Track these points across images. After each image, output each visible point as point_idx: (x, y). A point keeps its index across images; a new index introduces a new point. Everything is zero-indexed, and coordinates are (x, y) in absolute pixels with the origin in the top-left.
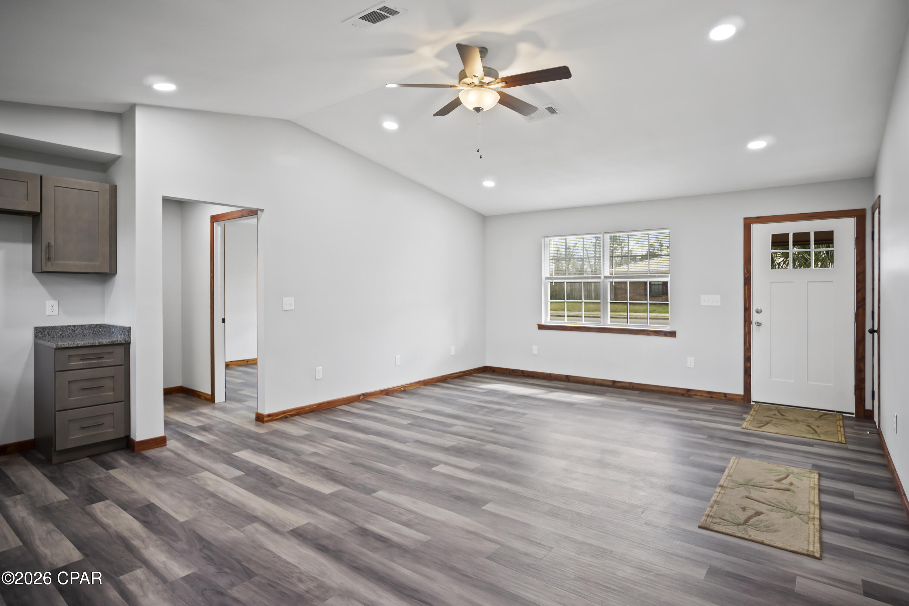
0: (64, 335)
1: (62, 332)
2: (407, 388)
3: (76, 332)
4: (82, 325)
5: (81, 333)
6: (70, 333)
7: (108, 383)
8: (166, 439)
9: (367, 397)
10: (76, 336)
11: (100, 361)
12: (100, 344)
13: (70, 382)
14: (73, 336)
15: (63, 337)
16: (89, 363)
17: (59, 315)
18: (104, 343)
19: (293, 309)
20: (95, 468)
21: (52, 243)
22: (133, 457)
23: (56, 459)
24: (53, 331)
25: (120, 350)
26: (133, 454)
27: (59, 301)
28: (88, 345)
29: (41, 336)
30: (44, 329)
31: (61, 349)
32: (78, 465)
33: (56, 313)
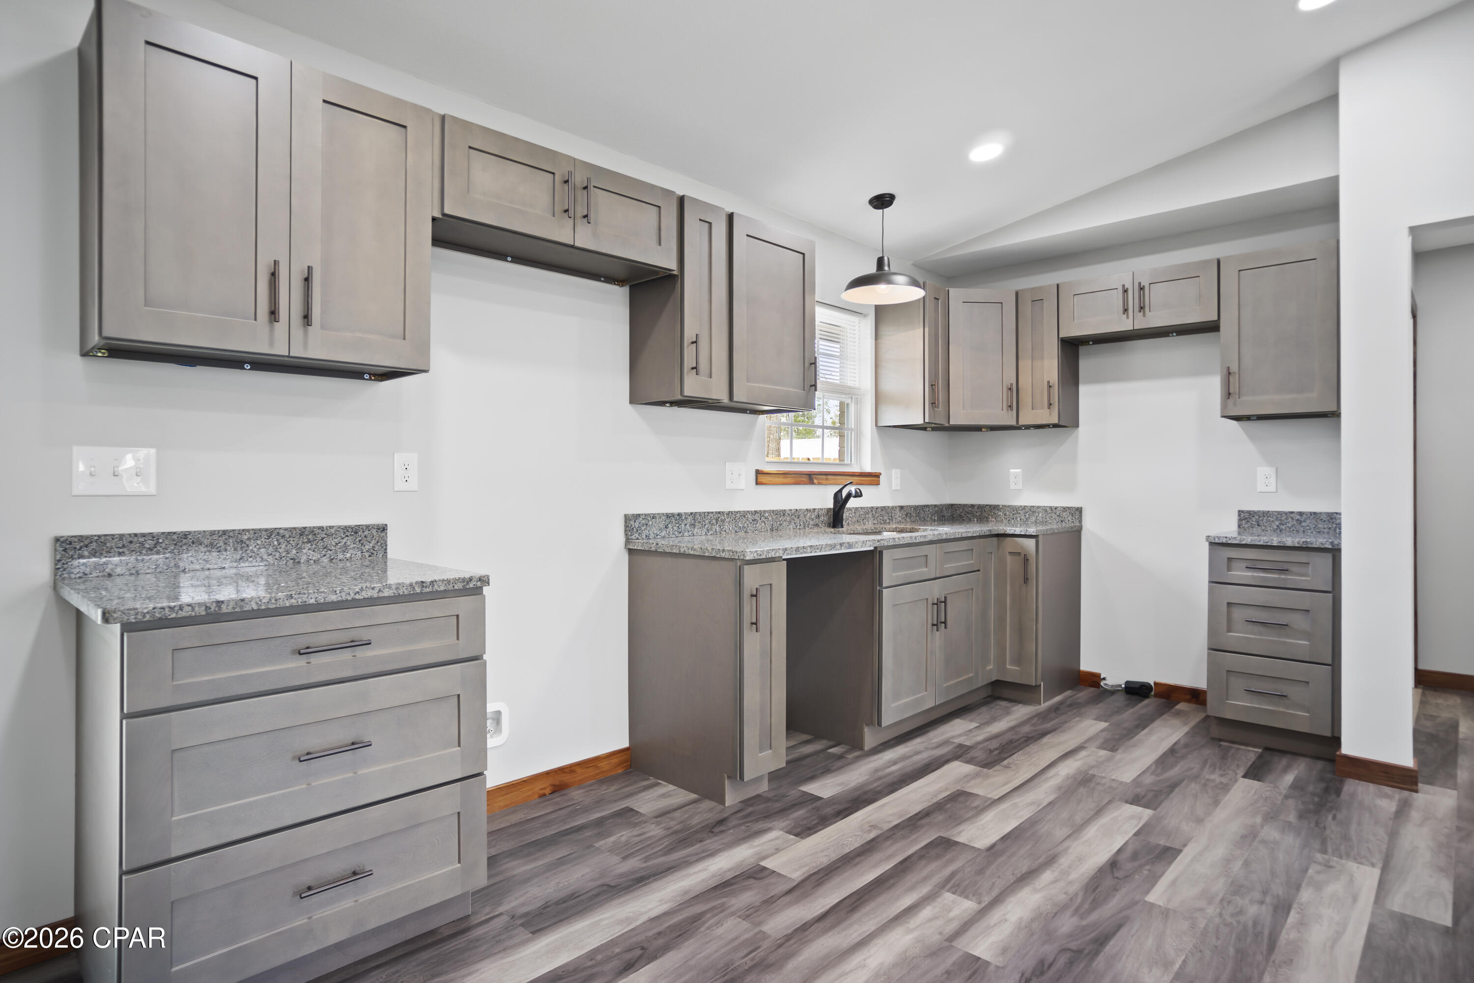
0: (1283, 527)
1: (1279, 521)
3: (1303, 524)
4: (1314, 513)
5: (1312, 526)
6: (1293, 526)
7: (1300, 621)
8: (1415, 777)
11: (1283, 577)
12: (1283, 545)
13: (1230, 604)
14: (1298, 531)
15: (1280, 530)
16: (1262, 577)
17: (1276, 492)
18: (1290, 544)
20: (1238, 766)
21: (1234, 368)
22: (1322, 779)
23: (1215, 731)
24: (1265, 518)
25: (1323, 562)
26: (1329, 776)
27: (1277, 469)
28: (1261, 543)
29: (1246, 526)
30: (1250, 514)
31: (1216, 545)
32: (1232, 751)
33: (1272, 488)
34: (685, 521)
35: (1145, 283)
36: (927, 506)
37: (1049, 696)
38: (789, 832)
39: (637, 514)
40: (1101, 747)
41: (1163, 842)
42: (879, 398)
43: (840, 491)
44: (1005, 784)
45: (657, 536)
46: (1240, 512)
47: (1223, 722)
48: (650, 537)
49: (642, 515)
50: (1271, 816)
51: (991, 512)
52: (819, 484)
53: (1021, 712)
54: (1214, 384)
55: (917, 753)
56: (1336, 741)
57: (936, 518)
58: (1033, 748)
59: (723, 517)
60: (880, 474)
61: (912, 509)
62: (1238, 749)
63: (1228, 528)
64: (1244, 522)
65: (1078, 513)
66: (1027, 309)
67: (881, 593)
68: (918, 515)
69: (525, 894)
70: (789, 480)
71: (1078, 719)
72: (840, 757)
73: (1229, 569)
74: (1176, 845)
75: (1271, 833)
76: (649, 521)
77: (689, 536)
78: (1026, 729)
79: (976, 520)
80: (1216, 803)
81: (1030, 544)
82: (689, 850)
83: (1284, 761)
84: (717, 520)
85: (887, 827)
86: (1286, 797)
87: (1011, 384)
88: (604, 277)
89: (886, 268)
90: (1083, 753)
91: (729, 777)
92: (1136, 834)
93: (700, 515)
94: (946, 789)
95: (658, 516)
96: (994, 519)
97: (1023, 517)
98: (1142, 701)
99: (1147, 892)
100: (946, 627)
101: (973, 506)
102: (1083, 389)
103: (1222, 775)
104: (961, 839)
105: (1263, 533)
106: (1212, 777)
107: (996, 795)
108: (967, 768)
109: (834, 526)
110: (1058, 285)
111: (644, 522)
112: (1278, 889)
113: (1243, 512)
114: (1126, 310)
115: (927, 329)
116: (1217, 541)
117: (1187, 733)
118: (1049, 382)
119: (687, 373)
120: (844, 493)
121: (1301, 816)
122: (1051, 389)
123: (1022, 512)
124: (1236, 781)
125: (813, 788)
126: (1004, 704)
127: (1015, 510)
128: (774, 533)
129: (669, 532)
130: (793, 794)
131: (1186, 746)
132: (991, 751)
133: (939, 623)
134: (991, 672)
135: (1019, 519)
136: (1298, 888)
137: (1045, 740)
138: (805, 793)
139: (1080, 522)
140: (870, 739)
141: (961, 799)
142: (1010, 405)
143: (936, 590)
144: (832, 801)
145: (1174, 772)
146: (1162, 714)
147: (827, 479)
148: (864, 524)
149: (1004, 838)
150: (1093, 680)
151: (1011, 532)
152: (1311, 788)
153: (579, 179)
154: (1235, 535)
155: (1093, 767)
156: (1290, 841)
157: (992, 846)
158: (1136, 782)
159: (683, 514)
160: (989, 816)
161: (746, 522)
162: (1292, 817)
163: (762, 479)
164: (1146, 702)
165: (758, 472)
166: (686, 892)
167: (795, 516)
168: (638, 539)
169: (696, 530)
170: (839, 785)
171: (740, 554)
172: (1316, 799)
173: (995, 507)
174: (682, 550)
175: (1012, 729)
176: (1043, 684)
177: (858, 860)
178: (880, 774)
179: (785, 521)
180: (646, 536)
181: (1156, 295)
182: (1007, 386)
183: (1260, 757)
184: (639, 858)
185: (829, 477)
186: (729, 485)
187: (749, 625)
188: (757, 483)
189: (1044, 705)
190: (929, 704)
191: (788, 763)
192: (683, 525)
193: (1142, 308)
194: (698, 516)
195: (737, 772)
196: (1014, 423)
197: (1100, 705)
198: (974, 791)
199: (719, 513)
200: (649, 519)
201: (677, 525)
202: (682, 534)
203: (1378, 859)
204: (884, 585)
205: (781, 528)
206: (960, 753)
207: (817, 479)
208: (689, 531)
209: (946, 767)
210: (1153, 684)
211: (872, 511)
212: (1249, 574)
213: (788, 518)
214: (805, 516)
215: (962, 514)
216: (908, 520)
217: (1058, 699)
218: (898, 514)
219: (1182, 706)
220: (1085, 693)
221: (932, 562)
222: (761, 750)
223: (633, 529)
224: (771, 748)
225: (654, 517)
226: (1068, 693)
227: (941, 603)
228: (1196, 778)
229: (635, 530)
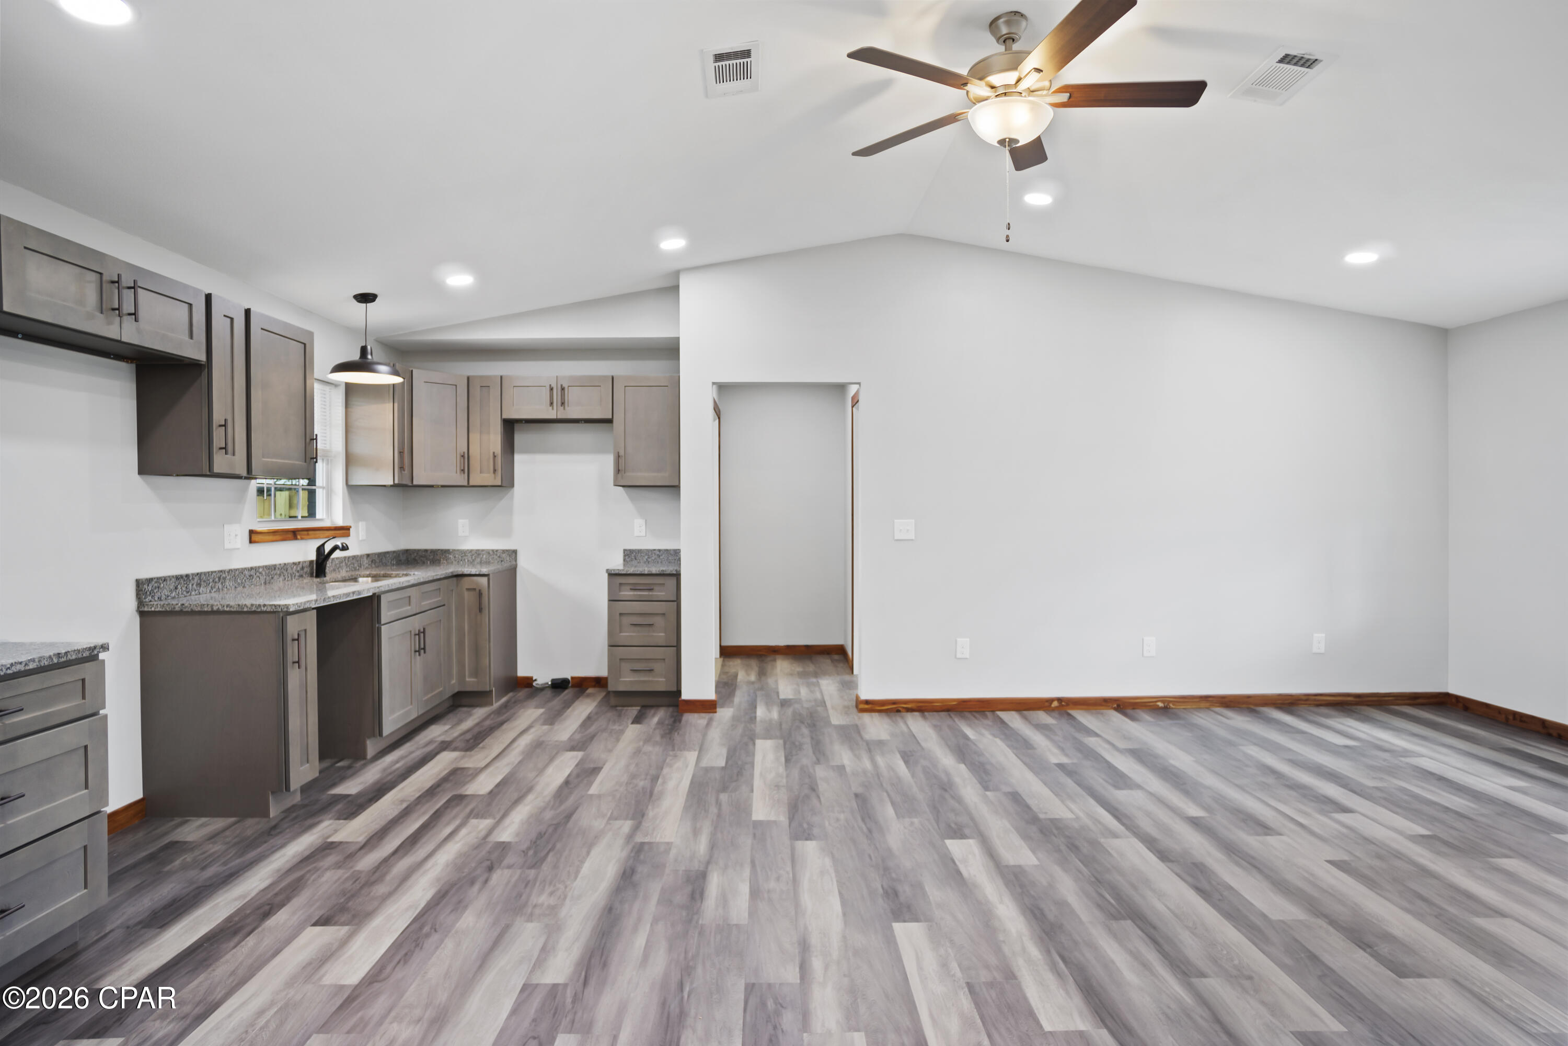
2: (1173, 705)
3: (661, 557)
4: (667, 550)
5: (666, 559)
6: (655, 559)
7: (659, 621)
8: (716, 705)
9: (1068, 705)
10: (661, 562)
11: (651, 593)
12: (650, 573)
13: (621, 614)
14: (658, 562)
15: (648, 563)
16: (639, 595)
17: (646, 536)
18: (654, 572)
19: (913, 538)
20: (628, 719)
21: (622, 453)
22: (672, 716)
23: (613, 701)
24: (639, 554)
25: (672, 582)
26: (675, 714)
27: (646, 521)
28: (638, 572)
29: (628, 560)
30: (631, 552)
31: (612, 575)
32: (623, 712)
33: (643, 534)
34: (192, 581)
35: (565, 385)
36: (388, 553)
37: (499, 697)
38: (339, 819)
39: (150, 579)
40: (544, 724)
41: (592, 766)
42: (350, 460)
43: (323, 545)
44: (486, 758)
45: (168, 597)
46: (625, 550)
47: (619, 694)
48: (162, 599)
49: (155, 578)
50: (647, 740)
51: (442, 555)
52: (302, 539)
53: (479, 713)
54: (608, 461)
55: (411, 753)
56: (679, 692)
57: (395, 563)
58: (497, 733)
59: (224, 575)
60: (351, 527)
61: (377, 556)
62: (627, 710)
63: (617, 563)
64: (627, 557)
65: (514, 554)
66: (476, 391)
67: (379, 630)
68: (381, 561)
69: (123, 914)
70: (277, 537)
71: (522, 710)
72: (349, 767)
73: (620, 591)
74: (600, 765)
75: (648, 748)
76: (160, 584)
77: (196, 595)
78: (488, 723)
79: (429, 562)
80: (618, 740)
81: (484, 580)
82: (259, 850)
83: (652, 711)
84: (219, 578)
85: (413, 799)
86: (655, 729)
87: (464, 453)
88: (113, 355)
89: (369, 357)
90: (532, 730)
91: (273, 793)
92: (577, 765)
93: (205, 575)
94: (445, 769)
95: (168, 579)
96: (445, 561)
97: (470, 559)
98: (563, 692)
99: (588, 790)
100: (425, 652)
101: (426, 551)
102: (518, 458)
103: (619, 726)
104: (468, 793)
105: (638, 565)
106: (614, 727)
107: (483, 764)
108: (455, 754)
109: (317, 576)
110: (501, 377)
111: (156, 585)
112: (653, 772)
113: (626, 550)
114: (552, 404)
115: (396, 405)
116: (613, 572)
117: (597, 706)
118: (494, 453)
119: (216, 453)
120: (328, 548)
121: (663, 737)
122: (496, 458)
123: (469, 555)
124: (627, 727)
125: (340, 790)
126: (465, 709)
127: (464, 553)
128: (267, 586)
129: (179, 593)
130: (324, 797)
131: (597, 713)
132: (468, 741)
133: (421, 650)
134: (454, 685)
135: (466, 560)
136: (662, 769)
137: (505, 726)
138: (335, 795)
139: (516, 561)
140: (371, 751)
141: (459, 772)
142: (462, 469)
143: (416, 623)
144: (359, 795)
145: (592, 729)
146: (578, 698)
147: (308, 534)
148: (339, 572)
149: (498, 785)
150: (527, 682)
151: (468, 573)
152: (667, 722)
153: (127, 281)
154: (621, 567)
155: (541, 736)
156: (658, 749)
157: (491, 792)
158: (570, 739)
159: (191, 575)
160: (482, 777)
161: (243, 578)
162: (658, 738)
163: (255, 537)
164: (566, 692)
165: (252, 532)
166: (278, 871)
167: (284, 570)
168: (151, 601)
169: (201, 588)
170: (360, 784)
171: (283, 607)
172: (670, 727)
173: (447, 552)
174: (215, 608)
175: (477, 724)
176: (495, 689)
177: (401, 820)
178: (389, 771)
179: (276, 574)
180: (158, 598)
181: (573, 395)
182: (460, 453)
183: (640, 711)
184: (220, 863)
185: (310, 532)
186: (227, 546)
187: (291, 664)
188: (251, 542)
189: (496, 705)
190: (414, 715)
191: (321, 772)
192: (190, 585)
193: (563, 404)
194: (203, 576)
195: (284, 784)
196: (466, 484)
197: (536, 699)
198: (466, 766)
199: (221, 571)
200: (161, 582)
201: (186, 585)
202: (190, 593)
203: (697, 748)
204: (382, 623)
205: (272, 581)
206: (445, 746)
207: (300, 535)
208: (195, 591)
209: (438, 757)
210: (570, 679)
211: (345, 560)
212: (632, 593)
213: (278, 572)
214: (292, 569)
215: (416, 558)
216: (373, 566)
217: (504, 700)
218: (365, 562)
219: (590, 691)
220: (522, 693)
221: (413, 600)
222: (302, 765)
223: (147, 592)
224: (308, 762)
225: (165, 579)
226: (511, 694)
227: (422, 633)
228: (605, 730)
229: (148, 593)
